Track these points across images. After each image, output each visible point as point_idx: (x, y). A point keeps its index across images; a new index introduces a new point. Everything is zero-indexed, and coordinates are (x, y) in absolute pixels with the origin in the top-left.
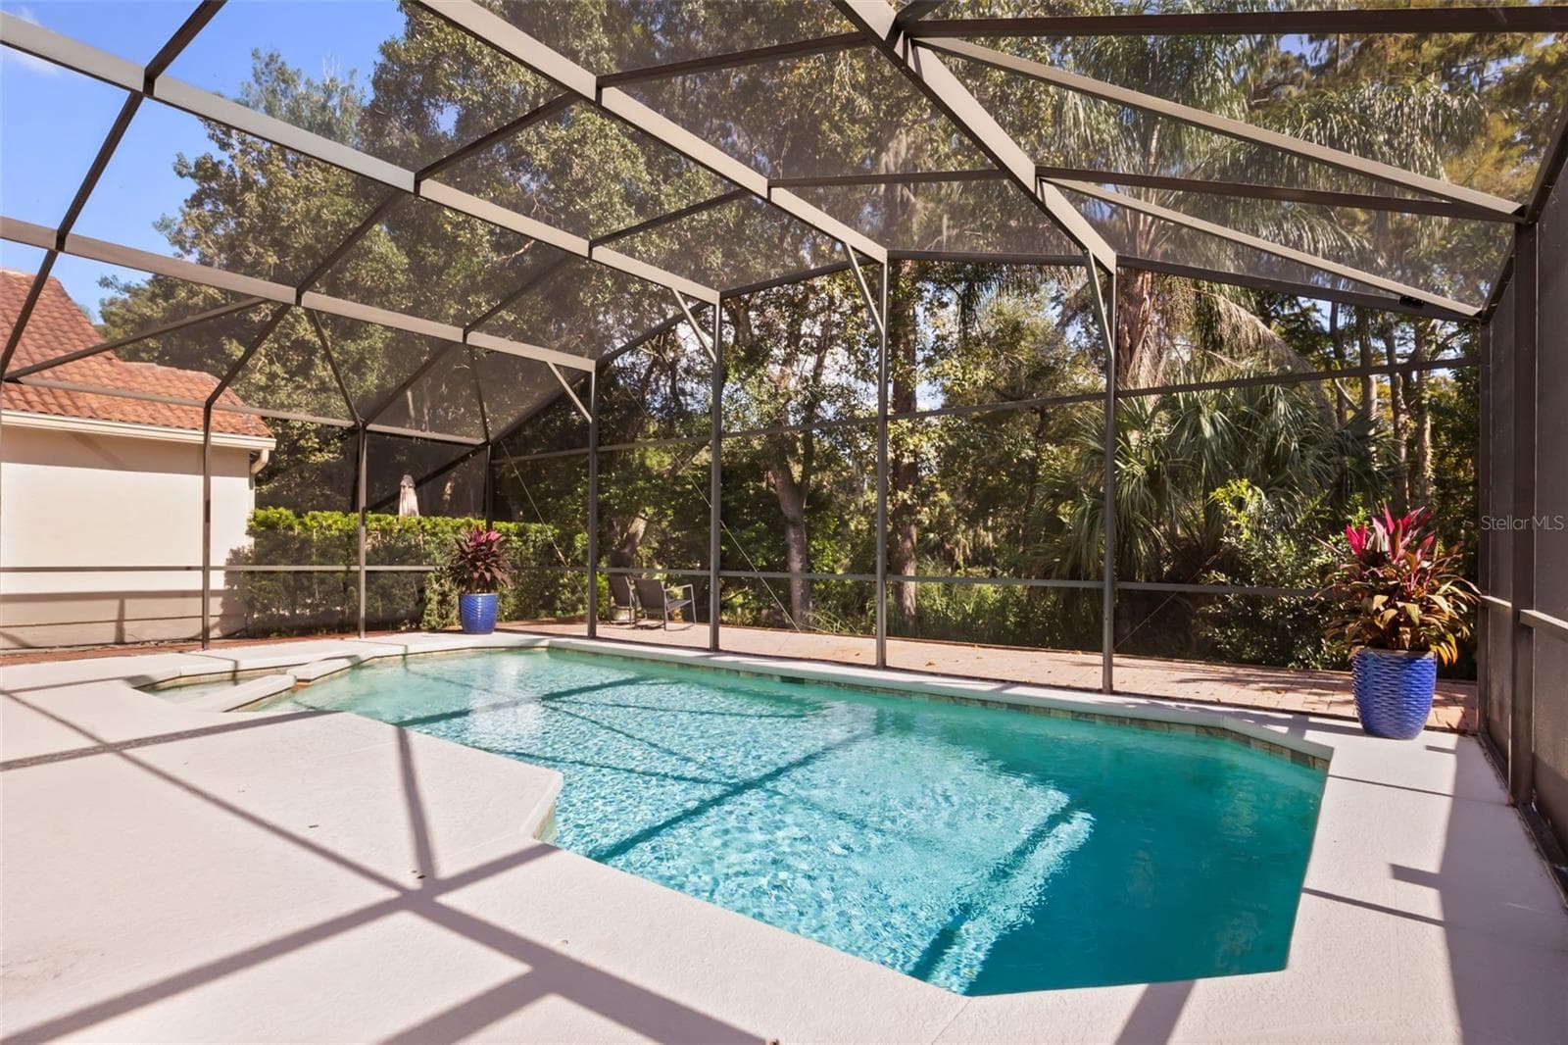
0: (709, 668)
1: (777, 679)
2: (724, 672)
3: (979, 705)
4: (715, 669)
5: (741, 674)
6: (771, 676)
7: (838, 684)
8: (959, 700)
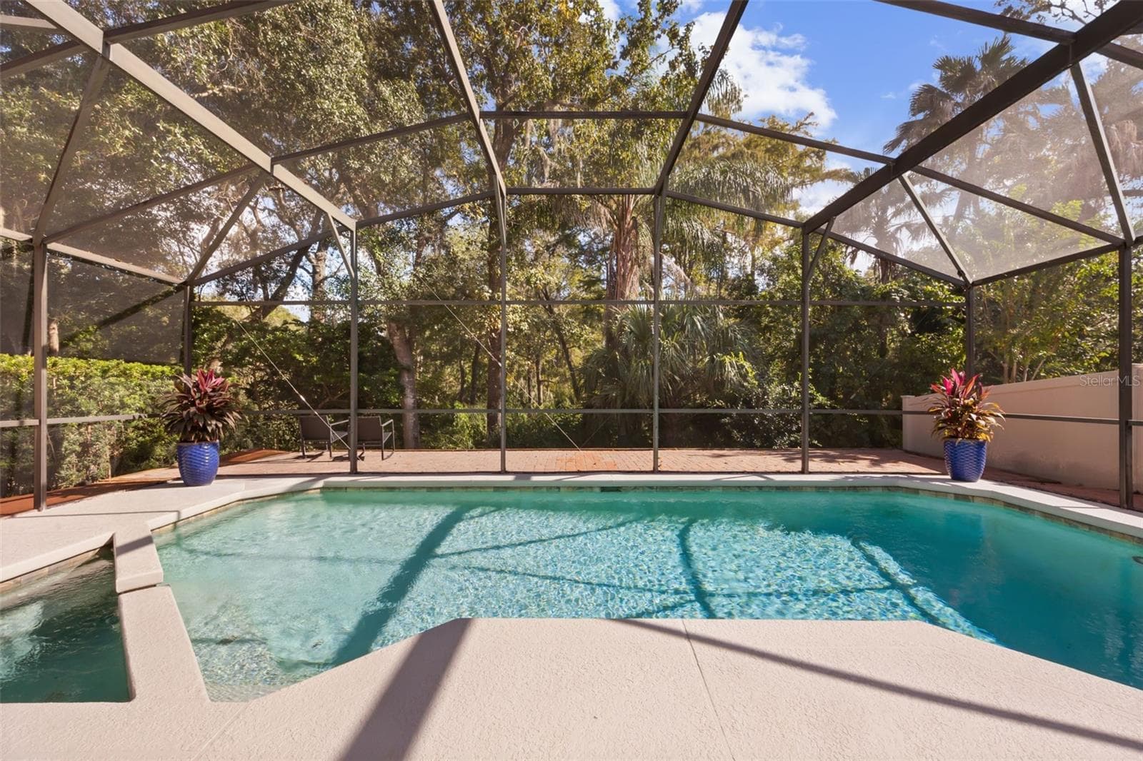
0: (529, 488)
1: (598, 490)
2: (545, 490)
3: (757, 490)
4: (535, 488)
5: (562, 490)
6: (591, 488)
7: (651, 488)
8: (744, 488)
